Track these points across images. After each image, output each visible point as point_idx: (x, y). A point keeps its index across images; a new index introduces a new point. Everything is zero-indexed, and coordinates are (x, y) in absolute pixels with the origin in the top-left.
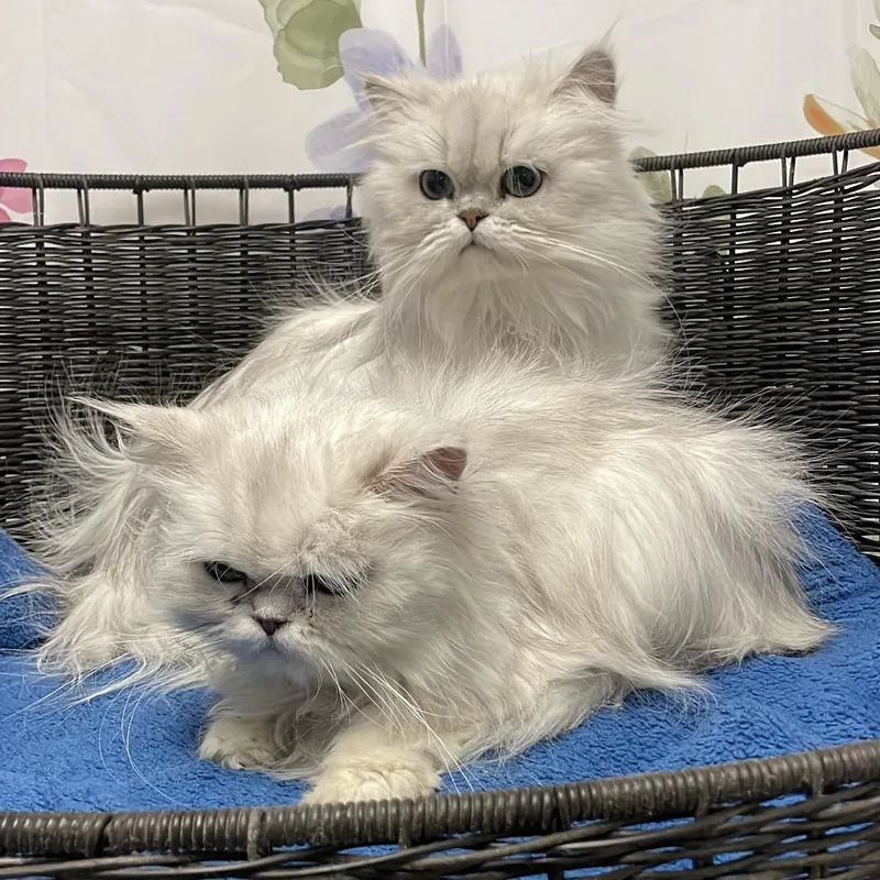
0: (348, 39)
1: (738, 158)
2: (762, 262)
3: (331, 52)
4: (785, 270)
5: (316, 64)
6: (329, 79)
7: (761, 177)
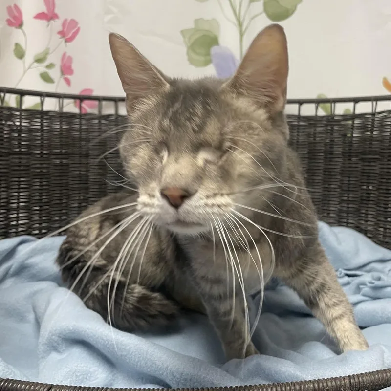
0: (214, 50)
1: (356, 100)
2: (363, 140)
3: (208, 54)
4: (371, 144)
5: (202, 58)
6: (207, 63)
7: (364, 108)
